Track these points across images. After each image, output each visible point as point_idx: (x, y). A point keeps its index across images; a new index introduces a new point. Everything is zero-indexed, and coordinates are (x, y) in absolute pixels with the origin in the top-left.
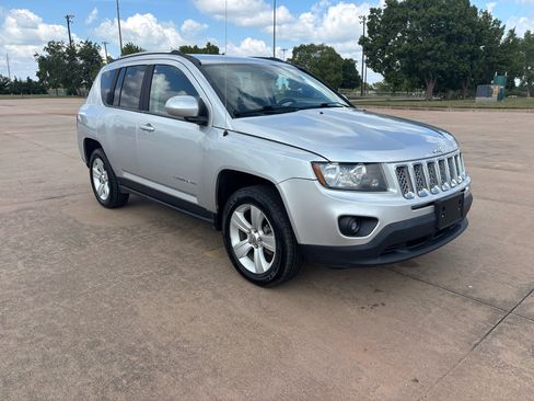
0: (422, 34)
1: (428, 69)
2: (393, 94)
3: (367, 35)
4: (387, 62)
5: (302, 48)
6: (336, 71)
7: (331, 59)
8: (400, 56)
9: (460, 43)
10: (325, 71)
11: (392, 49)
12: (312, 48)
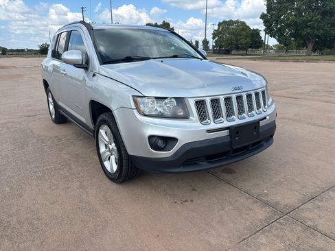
0: (305, 11)
1: (308, 34)
2: (287, 52)
3: (266, 12)
4: (279, 30)
5: (225, 22)
6: (246, 37)
7: (243, 30)
8: (288, 26)
9: (331, 16)
10: (239, 37)
11: (283, 21)
12: (231, 23)
